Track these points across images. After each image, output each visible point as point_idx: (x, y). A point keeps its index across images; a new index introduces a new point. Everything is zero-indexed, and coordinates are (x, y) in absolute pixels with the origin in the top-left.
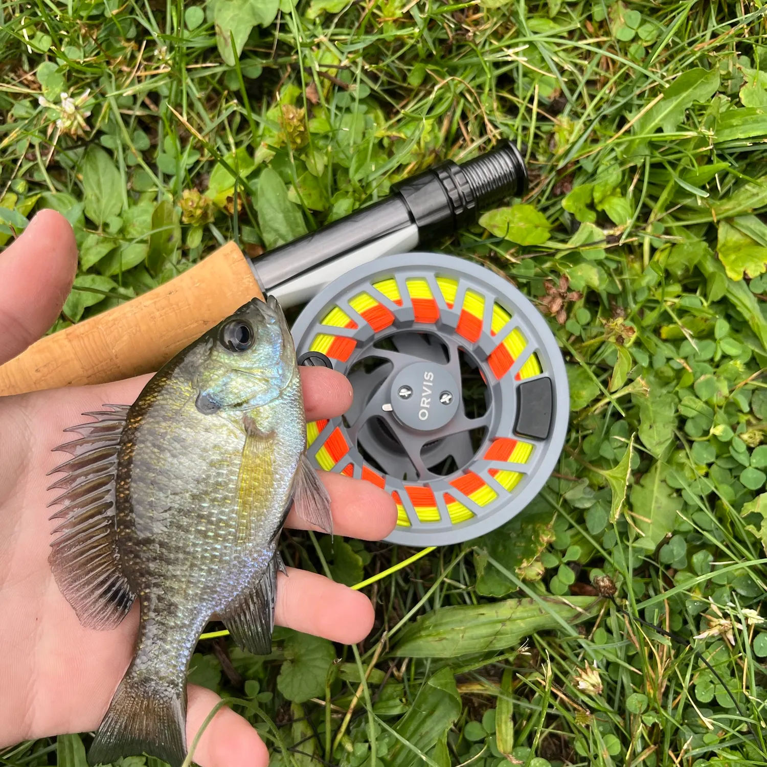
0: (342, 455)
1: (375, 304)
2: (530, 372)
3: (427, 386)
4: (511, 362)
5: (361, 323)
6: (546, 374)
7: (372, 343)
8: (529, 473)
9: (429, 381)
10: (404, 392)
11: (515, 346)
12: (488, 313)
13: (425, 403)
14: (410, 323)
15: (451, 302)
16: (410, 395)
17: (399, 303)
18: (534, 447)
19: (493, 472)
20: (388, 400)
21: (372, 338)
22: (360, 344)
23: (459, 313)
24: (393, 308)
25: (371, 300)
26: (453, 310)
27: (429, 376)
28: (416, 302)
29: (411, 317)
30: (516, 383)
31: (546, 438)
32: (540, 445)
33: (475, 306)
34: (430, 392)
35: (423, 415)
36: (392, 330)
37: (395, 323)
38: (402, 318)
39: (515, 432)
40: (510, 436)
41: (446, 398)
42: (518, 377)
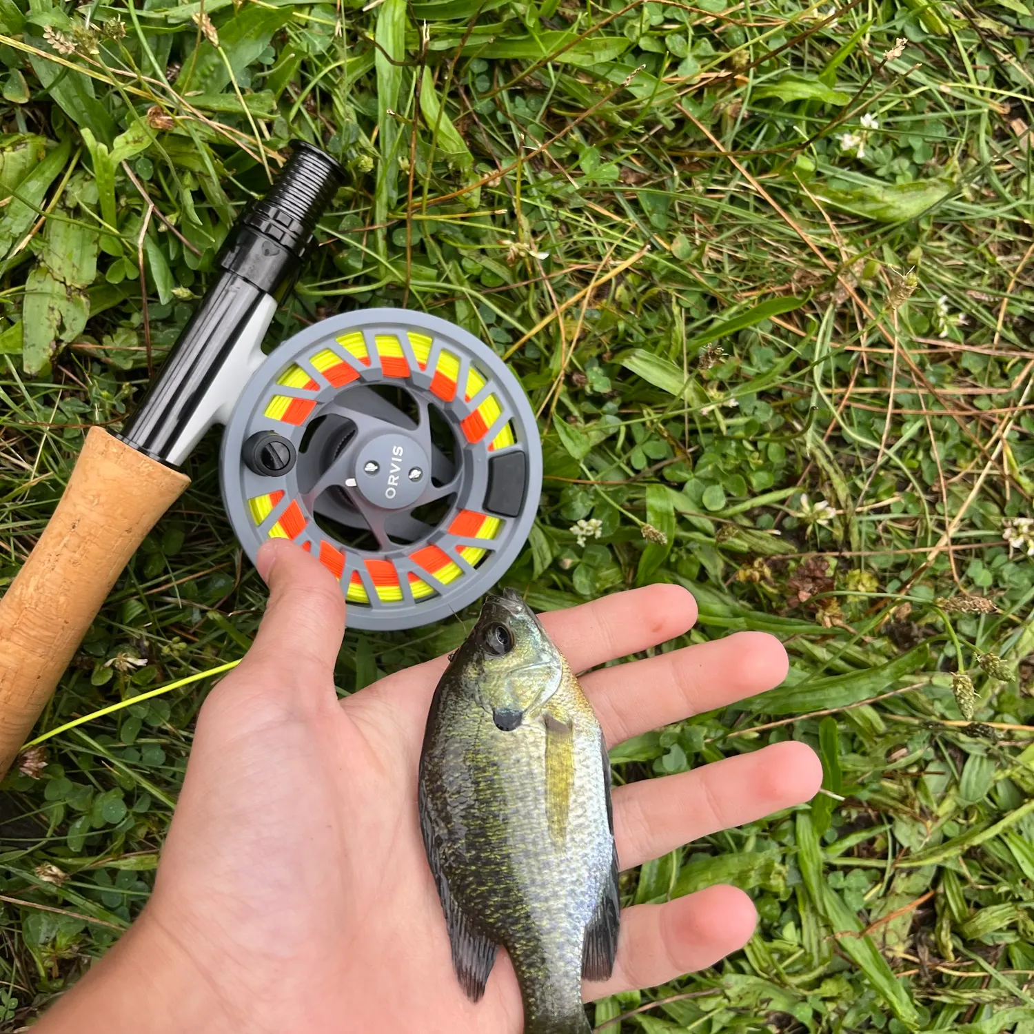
0: (299, 531)
1: (339, 362)
2: (502, 442)
3: (395, 462)
4: (483, 429)
5: (325, 384)
6: (519, 446)
8: (497, 550)
9: (397, 457)
10: (371, 467)
11: (490, 412)
12: (462, 374)
13: (393, 481)
15: (424, 362)
16: (377, 471)
18: (502, 523)
19: (460, 548)
20: (351, 475)
25: (336, 357)
27: (398, 450)
30: (489, 455)
31: (517, 515)
32: (510, 522)
34: (398, 469)
35: (391, 493)
39: (486, 507)
40: (480, 510)
41: (416, 474)
42: (491, 447)
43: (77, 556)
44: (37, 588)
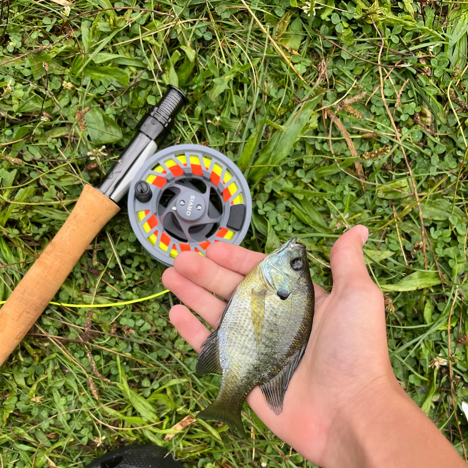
0: (154, 226)
1: (175, 164)
2: (237, 201)
3: (191, 201)
4: (230, 195)
5: (169, 172)
6: (243, 203)
7: (174, 181)
9: (192, 199)
10: (182, 203)
11: (233, 189)
12: (223, 173)
13: (190, 208)
14: (190, 174)
15: (208, 167)
16: (184, 204)
17: (185, 165)
18: (234, 233)
20: (175, 206)
21: (173, 179)
22: (168, 181)
23: (211, 172)
24: (183, 167)
26: (208, 171)
27: (193, 197)
28: (193, 165)
29: (191, 172)
30: (231, 205)
31: (239, 230)
32: (237, 233)
33: (218, 170)
34: (192, 204)
35: (188, 213)
36: (184, 177)
37: (184, 174)
38: (186, 172)
39: (228, 226)
40: (225, 227)
41: (199, 207)
42: (232, 203)
43: (75, 228)
44: (60, 238)
